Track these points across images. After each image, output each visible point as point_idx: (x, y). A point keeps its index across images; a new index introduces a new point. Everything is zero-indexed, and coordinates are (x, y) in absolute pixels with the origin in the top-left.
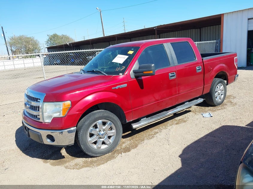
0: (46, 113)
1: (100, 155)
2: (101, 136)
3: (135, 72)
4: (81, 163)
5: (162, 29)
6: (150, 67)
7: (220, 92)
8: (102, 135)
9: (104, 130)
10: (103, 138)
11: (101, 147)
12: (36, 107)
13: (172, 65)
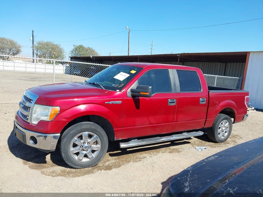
0: (35, 115)
1: (80, 167)
2: (84, 149)
3: (132, 91)
4: (59, 171)
5: (186, 57)
6: (147, 88)
7: (224, 128)
8: (86, 147)
9: (88, 143)
10: (86, 151)
11: (82, 159)
12: (28, 107)
13: (173, 92)
